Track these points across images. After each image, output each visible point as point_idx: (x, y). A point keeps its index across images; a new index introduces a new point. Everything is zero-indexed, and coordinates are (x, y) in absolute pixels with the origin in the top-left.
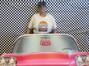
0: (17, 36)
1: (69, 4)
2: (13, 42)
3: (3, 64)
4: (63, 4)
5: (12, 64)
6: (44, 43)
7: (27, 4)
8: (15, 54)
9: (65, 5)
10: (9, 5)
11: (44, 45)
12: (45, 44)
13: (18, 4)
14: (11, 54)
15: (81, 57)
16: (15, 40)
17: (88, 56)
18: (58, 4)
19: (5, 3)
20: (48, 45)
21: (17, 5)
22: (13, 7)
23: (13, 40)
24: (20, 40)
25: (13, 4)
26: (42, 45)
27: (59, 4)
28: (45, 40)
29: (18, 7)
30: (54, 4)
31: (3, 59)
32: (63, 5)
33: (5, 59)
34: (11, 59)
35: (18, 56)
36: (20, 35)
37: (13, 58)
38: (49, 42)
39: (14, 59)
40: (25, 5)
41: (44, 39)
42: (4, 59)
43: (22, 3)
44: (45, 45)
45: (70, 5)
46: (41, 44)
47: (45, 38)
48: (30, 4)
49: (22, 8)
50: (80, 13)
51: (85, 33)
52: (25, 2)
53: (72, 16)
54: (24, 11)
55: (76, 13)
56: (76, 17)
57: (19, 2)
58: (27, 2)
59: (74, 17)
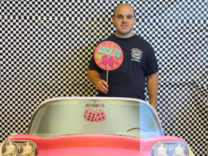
0: (40, 100)
2: (32, 110)
6: (92, 116)
7: (70, 18)
8: (34, 135)
9: (148, 24)
10: (31, 21)
11: (92, 120)
12: (93, 117)
13: (51, 18)
14: (26, 136)
15: (164, 146)
17: (179, 145)
19: (22, 17)
20: (100, 119)
21: (48, 22)
22: (39, 24)
23: (33, 108)
24: (46, 108)
25: (39, 18)
26: (89, 119)
27: (137, 20)
28: (95, 109)
29: (51, 25)
31: (11, 144)
32: (146, 24)
34: (26, 145)
35: (41, 140)
36: (46, 97)
37: (29, 144)
38: (102, 114)
40: (65, 22)
41: (91, 108)
42: (13, 144)
44: (94, 119)
45: (160, 24)
46: (85, 117)
47: (93, 106)
48: (76, 19)
49: (59, 28)
50: (181, 42)
51: (189, 84)
52: (65, 15)
53: (164, 47)
54: (62, 33)
55: (173, 41)
56: (172, 50)
57: (53, 15)
58: (70, 15)
59: (167, 50)
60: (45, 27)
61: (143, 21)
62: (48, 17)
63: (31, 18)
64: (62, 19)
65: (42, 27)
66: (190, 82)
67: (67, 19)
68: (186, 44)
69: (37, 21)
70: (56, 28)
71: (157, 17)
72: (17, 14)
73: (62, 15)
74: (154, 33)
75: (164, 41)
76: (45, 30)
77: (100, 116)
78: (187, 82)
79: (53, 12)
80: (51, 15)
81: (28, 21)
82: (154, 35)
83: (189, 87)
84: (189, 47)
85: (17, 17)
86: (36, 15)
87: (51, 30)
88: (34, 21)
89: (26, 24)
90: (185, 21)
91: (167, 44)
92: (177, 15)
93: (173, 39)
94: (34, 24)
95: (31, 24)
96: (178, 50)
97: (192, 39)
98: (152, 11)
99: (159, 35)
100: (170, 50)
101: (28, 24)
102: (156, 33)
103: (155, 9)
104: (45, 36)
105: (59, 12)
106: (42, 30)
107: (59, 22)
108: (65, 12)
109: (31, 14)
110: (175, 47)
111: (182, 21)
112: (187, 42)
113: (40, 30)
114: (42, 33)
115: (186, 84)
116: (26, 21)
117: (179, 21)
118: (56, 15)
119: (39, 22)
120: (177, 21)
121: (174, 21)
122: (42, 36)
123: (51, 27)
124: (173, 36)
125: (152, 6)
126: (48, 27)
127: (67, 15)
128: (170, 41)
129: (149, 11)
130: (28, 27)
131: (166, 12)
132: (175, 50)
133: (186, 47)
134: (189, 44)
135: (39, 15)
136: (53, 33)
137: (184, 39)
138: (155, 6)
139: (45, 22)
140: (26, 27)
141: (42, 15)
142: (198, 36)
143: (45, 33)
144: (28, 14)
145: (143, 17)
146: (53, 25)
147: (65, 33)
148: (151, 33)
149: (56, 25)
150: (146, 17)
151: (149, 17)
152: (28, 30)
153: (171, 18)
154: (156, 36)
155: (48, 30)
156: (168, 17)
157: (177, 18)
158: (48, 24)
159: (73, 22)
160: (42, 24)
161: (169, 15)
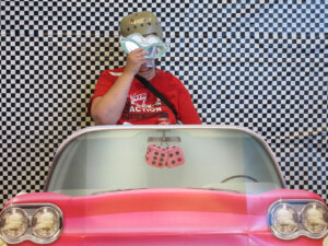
0: (65, 133)
1: (247, 35)
3: (16, 230)
4: (229, 35)
5: (48, 229)
6: (159, 157)
7: (102, 33)
8: (57, 194)
9: (233, 41)
10: (36, 39)
11: (160, 165)
12: (162, 160)
13: (69, 34)
14: (42, 196)
15: (288, 208)
16: (56, 146)
17: (314, 206)
18: (210, 35)
19: (22, 33)
20: (173, 162)
21: (65, 39)
22: (50, 44)
24: (77, 146)
25: (50, 33)
26: (154, 163)
27: (215, 35)
28: (164, 145)
29: (69, 44)
30: (196, 34)
31: (14, 210)
32: (229, 41)
33: (23, 214)
34: (42, 211)
35: (69, 202)
37: (49, 210)
38: (177, 153)
39: (54, 213)
40: (93, 40)
41: (158, 144)
42: (17, 211)
43: (83, 32)
44: (164, 163)
45: (252, 41)
46: (147, 159)
47: (161, 140)
48: (112, 34)
49: (83, 49)
50: (289, 69)
51: (306, 141)
52: (93, 28)
53: (261, 78)
54: (88, 59)
55: (275, 69)
56: (275, 83)
57: (74, 28)
58: (102, 28)
59: (265, 83)
60: (60, 49)
61: (224, 36)
62: (64, 32)
63: (36, 33)
64: (88, 34)
65: (55, 49)
66: (306, 138)
67: (97, 34)
68: (298, 74)
69: (46, 39)
70: (79, 49)
71: (247, 29)
72: (13, 27)
73: (88, 28)
74: (242, 55)
75: (261, 69)
76: (60, 53)
77: (175, 158)
78: (301, 137)
79: (74, 23)
80: (69, 28)
81: (32, 39)
82: (243, 60)
83: (306, 146)
84: (302, 79)
85: (13, 33)
86: (46, 28)
87: (69, 53)
88: (41, 39)
89: (27, 44)
90: (294, 36)
91: (265, 74)
92: (280, 25)
93: (275, 65)
94: (41, 44)
95: (36, 44)
96: (284, 83)
97: (308, 65)
98: (238, 20)
99: (252, 60)
100: (270, 83)
101: (32, 44)
102: (247, 55)
103: (243, 15)
104: (60, 63)
105: (83, 23)
106: (55, 53)
107: (83, 40)
108: (93, 23)
109: (36, 27)
110: (279, 79)
111: (289, 35)
112: (298, 69)
113: (51, 53)
114: (55, 58)
115: (301, 141)
116: (27, 39)
117: (285, 36)
118: (79, 28)
119: (50, 39)
120: (280, 35)
121: (275, 36)
122: (55, 63)
123: (69, 49)
124: (275, 60)
125: (238, 11)
126: (65, 49)
127: (98, 28)
128: (270, 69)
129: (234, 20)
130: (32, 49)
131: (262, 20)
132: (279, 83)
133: (298, 79)
134: (302, 74)
135: (50, 28)
136: (74, 58)
137: (294, 65)
138: (243, 11)
139: (60, 39)
140: (27, 49)
141: (55, 28)
142: (317, 60)
143: (60, 58)
144: (31, 27)
145: (224, 29)
146: (74, 44)
147: (93, 58)
148: (238, 55)
149: (79, 44)
150: (229, 30)
151: (233, 30)
152: (32, 53)
153: (271, 30)
154: (247, 60)
155: (65, 53)
156: (266, 30)
157: (280, 30)
158: (65, 44)
159: (107, 40)
160: (55, 44)
161: (266, 25)
